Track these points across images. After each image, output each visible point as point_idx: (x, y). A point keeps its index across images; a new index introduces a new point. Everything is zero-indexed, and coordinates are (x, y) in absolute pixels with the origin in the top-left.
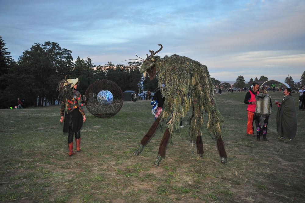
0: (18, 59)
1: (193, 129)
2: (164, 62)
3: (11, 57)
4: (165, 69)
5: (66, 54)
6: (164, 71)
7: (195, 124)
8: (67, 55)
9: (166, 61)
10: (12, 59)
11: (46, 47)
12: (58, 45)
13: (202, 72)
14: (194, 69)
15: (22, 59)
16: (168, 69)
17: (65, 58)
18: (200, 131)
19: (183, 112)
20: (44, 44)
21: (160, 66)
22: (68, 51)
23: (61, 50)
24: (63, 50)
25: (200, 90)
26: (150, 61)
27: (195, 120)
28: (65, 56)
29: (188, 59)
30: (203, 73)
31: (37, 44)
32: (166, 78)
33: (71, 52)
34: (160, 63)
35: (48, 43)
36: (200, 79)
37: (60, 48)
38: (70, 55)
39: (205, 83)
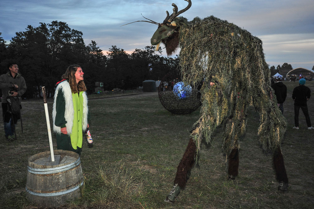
0: (11, 41)
1: (228, 137)
2: (194, 28)
3: (1, 39)
4: (194, 40)
5: (75, 37)
6: (192, 45)
7: (232, 130)
8: (77, 38)
9: (197, 27)
10: (4, 41)
11: (54, 27)
12: (67, 25)
13: (253, 50)
14: (241, 45)
15: (16, 41)
16: (200, 42)
17: (74, 40)
18: (239, 141)
19: (218, 117)
20: (51, 24)
21: (186, 35)
22: (78, 32)
23: (70, 31)
24: (72, 31)
25: (248, 78)
26: (168, 27)
27: (233, 124)
28: (74, 38)
29: (233, 27)
30: (255, 51)
31: (43, 24)
32: (192, 57)
33: (82, 34)
34: (186, 31)
35: (55, 23)
36: (250, 61)
37: (70, 29)
38: (81, 37)
39: (258, 67)
